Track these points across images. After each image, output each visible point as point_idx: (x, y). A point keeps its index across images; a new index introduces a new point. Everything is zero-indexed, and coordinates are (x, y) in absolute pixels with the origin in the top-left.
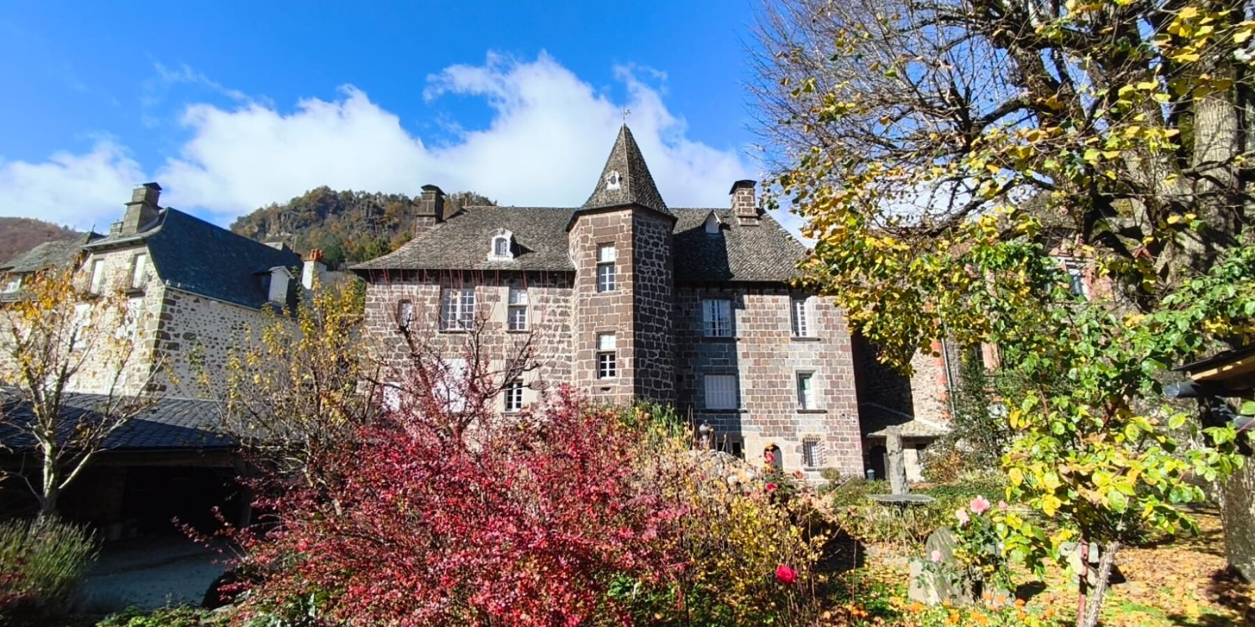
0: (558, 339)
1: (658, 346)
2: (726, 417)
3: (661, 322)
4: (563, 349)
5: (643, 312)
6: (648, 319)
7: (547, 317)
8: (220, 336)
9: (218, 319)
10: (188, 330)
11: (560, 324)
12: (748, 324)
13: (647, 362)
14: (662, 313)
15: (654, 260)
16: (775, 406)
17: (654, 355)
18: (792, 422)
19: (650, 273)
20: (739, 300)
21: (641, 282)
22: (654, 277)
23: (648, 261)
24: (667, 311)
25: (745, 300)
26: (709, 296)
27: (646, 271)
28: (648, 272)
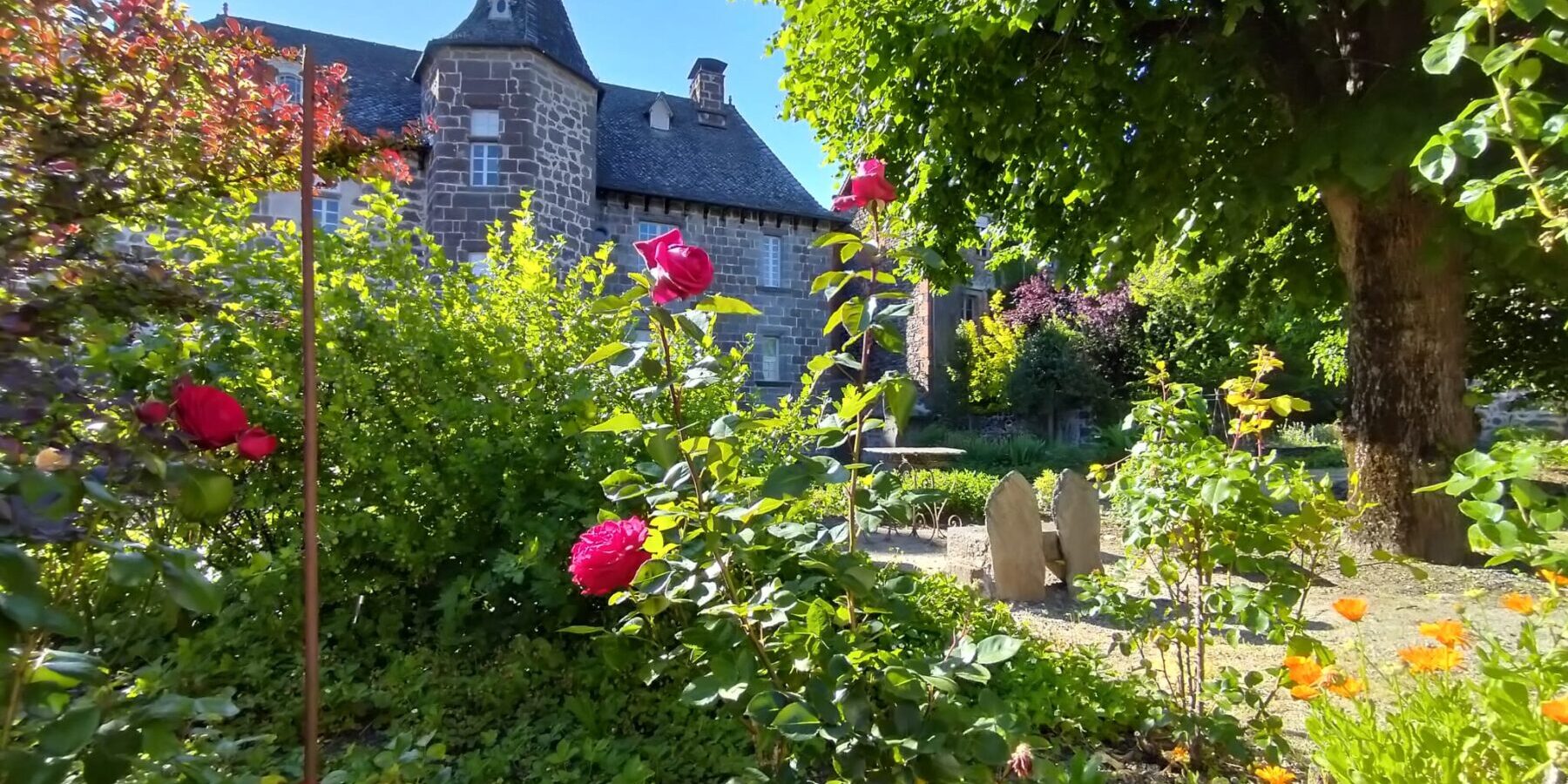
15: (565, 146)
19: (558, 165)
20: (691, 229)
21: (541, 177)
22: (563, 173)
23: (555, 146)
24: (582, 229)
25: (700, 230)
26: (649, 218)
27: (551, 161)
28: (554, 164)
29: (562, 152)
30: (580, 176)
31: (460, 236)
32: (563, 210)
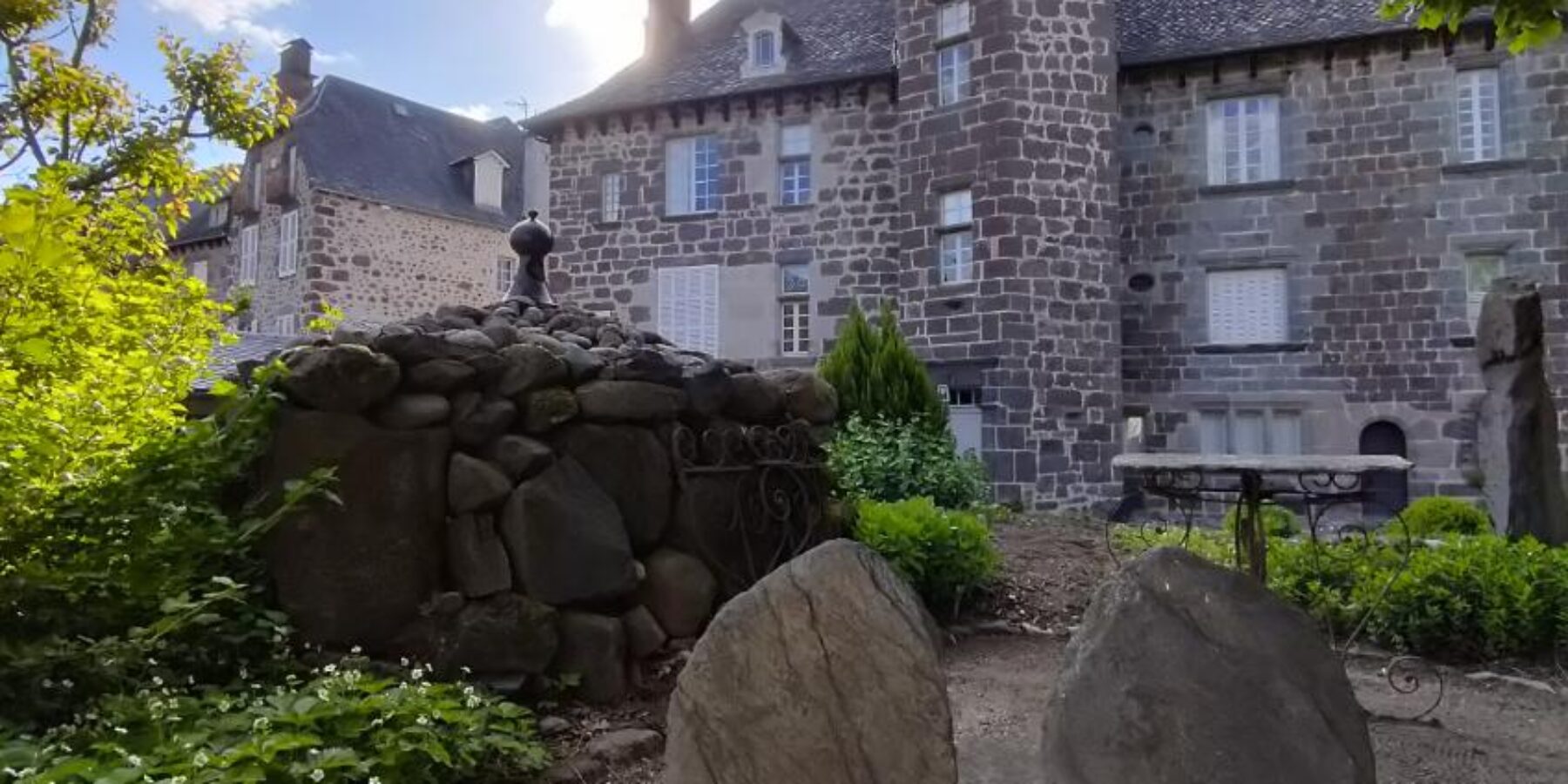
0: (871, 215)
1: (1073, 208)
2: (1257, 361)
3: (1083, 156)
4: (882, 235)
5: (1033, 137)
6: (1047, 151)
7: (848, 175)
8: (405, 258)
9: (398, 235)
10: (358, 251)
11: (874, 185)
12: (1324, 147)
13: (1042, 244)
14: (1082, 136)
15: (1063, 17)
16: (1390, 332)
17: (1061, 227)
18: (1438, 368)
19: (1052, 48)
20: (1302, 92)
21: (1027, 71)
22: (1062, 56)
23: (1047, 21)
24: (1096, 131)
25: (1318, 89)
26: (1224, 91)
27: (1041, 45)
28: (1046, 48)
29: (1059, 28)
30: (1089, 54)
31: (929, 175)
32: (1063, 109)
